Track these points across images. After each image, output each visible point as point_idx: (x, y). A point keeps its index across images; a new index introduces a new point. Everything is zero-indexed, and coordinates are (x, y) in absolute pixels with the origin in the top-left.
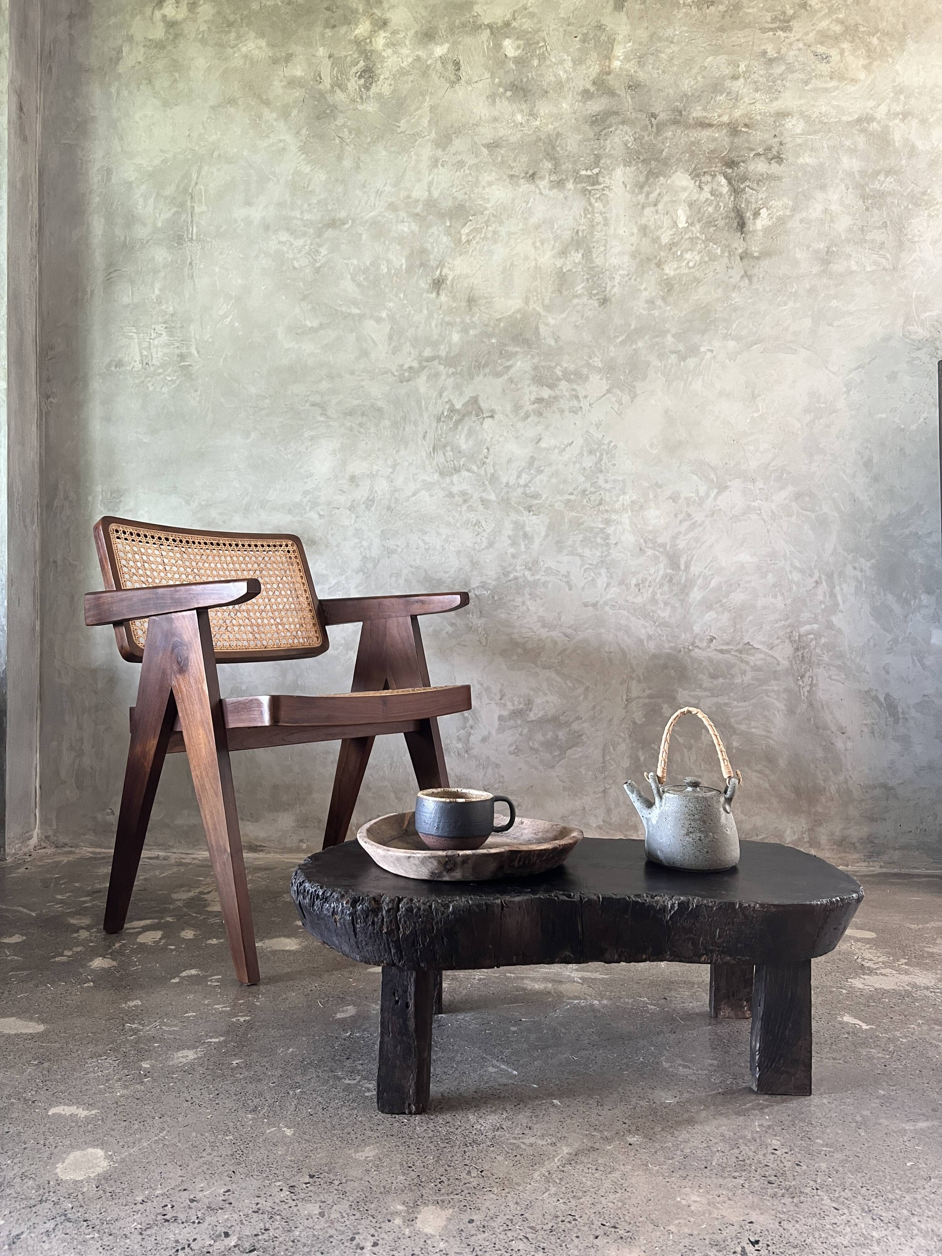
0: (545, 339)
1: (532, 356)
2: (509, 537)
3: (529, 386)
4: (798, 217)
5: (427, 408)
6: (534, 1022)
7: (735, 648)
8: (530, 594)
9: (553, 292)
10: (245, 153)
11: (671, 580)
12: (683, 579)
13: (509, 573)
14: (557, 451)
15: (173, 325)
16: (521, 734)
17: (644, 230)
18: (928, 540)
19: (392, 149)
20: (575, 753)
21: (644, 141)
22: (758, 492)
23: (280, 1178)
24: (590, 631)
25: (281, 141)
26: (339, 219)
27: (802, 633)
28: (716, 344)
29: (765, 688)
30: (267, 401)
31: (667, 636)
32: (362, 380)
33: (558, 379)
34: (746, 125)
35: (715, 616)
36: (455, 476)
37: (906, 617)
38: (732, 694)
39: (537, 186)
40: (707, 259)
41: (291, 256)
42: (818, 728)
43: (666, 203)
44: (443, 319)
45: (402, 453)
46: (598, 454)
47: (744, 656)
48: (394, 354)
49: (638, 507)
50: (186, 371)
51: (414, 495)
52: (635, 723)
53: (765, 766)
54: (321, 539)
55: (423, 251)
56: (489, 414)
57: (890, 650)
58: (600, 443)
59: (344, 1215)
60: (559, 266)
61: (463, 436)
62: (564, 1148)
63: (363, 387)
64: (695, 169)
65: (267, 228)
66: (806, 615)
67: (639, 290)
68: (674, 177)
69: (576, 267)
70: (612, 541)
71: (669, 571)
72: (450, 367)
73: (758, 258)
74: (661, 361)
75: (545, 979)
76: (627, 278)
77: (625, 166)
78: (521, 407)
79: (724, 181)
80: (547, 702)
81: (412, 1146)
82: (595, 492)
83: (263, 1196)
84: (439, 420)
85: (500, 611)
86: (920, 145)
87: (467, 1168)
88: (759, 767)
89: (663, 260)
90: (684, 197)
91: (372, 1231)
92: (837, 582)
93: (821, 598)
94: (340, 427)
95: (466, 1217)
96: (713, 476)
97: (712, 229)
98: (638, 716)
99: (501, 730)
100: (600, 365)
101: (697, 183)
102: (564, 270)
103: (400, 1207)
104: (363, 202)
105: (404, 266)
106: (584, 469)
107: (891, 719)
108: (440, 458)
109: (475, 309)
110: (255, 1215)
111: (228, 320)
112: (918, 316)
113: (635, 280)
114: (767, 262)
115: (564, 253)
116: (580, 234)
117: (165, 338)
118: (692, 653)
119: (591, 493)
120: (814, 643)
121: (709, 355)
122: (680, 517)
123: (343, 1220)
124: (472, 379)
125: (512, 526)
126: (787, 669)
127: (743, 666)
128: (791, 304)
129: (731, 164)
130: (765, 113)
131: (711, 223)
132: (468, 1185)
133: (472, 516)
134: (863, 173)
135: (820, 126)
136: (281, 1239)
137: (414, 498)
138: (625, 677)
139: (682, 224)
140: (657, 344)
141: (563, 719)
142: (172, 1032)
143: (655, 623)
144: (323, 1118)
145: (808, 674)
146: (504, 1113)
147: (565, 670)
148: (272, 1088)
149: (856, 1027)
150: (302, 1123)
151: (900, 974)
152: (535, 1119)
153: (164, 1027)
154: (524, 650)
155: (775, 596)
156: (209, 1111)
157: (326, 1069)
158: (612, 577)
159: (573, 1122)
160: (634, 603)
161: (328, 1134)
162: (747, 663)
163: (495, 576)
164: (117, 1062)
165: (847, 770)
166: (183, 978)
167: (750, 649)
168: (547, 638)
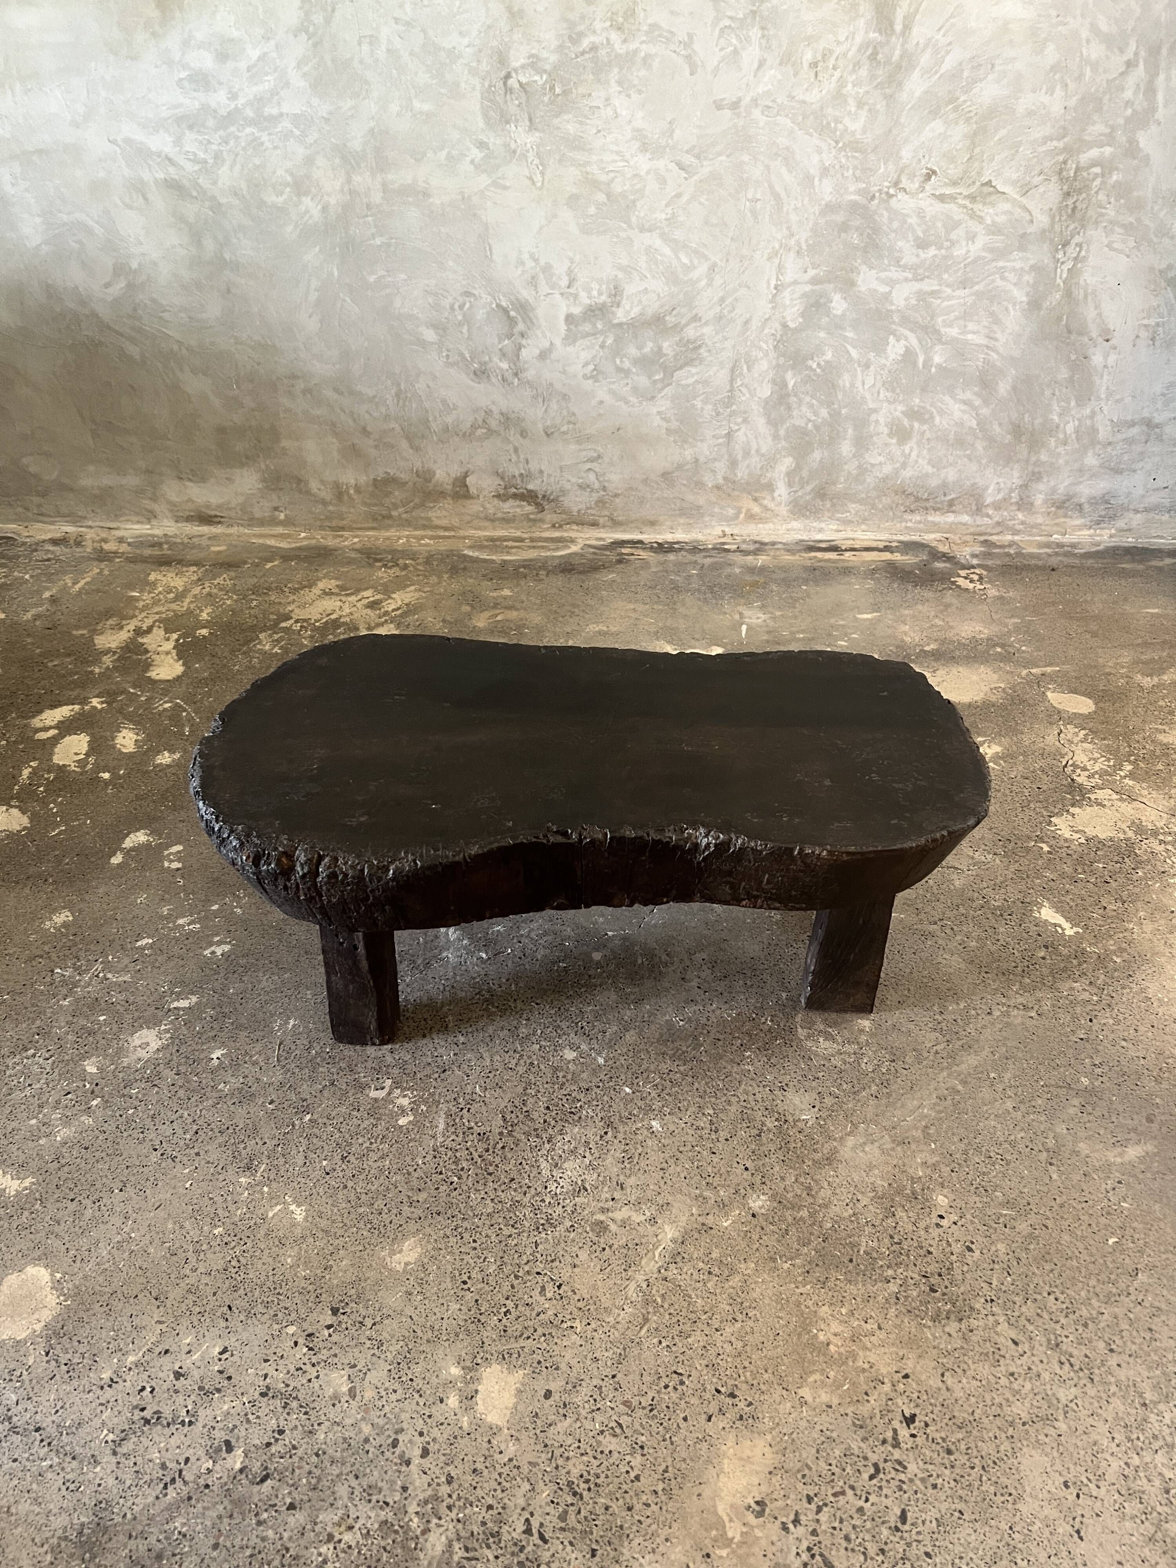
7: (965, 193)
8: (619, 83)
11: (873, 57)
12: (897, 53)
13: (581, 35)
16: (602, 347)
20: (687, 376)
23: (294, 1315)
24: (723, 158)
27: (1082, 164)
29: (1001, 264)
31: (855, 168)
35: (942, 130)
38: (946, 276)
42: (1069, 332)
47: (978, 207)
52: (785, 326)
53: (975, 394)
59: (382, 1391)
62: (667, 1228)
66: (1098, 128)
71: (873, 35)
80: (646, 291)
81: (466, 1236)
85: (566, 117)
87: (539, 1278)
88: (968, 395)
91: (420, 1424)
95: (542, 1385)
98: (792, 314)
99: (570, 339)
103: (454, 1371)
118: (893, 201)
120: (1098, 181)
123: (379, 1404)
126: (1044, 232)
127: (974, 225)
132: (542, 1316)
136: (300, 1452)
138: (777, 246)
141: (670, 319)
142: (122, 987)
143: (837, 142)
144: (344, 1180)
145: (1077, 239)
146: (587, 1154)
147: (678, 234)
148: (270, 1115)
149: (1057, 931)
150: (315, 1193)
151: (1121, 800)
152: (628, 1166)
153: (109, 976)
154: (609, 195)
155: (1051, 91)
156: (187, 1171)
157: (343, 1065)
158: (769, 48)
159: (679, 1169)
160: (804, 102)
161: (353, 1216)
162: (980, 220)
163: (555, 44)
164: (50, 1061)
165: (1099, 399)
166: (128, 852)
167: (990, 194)
168: (648, 173)
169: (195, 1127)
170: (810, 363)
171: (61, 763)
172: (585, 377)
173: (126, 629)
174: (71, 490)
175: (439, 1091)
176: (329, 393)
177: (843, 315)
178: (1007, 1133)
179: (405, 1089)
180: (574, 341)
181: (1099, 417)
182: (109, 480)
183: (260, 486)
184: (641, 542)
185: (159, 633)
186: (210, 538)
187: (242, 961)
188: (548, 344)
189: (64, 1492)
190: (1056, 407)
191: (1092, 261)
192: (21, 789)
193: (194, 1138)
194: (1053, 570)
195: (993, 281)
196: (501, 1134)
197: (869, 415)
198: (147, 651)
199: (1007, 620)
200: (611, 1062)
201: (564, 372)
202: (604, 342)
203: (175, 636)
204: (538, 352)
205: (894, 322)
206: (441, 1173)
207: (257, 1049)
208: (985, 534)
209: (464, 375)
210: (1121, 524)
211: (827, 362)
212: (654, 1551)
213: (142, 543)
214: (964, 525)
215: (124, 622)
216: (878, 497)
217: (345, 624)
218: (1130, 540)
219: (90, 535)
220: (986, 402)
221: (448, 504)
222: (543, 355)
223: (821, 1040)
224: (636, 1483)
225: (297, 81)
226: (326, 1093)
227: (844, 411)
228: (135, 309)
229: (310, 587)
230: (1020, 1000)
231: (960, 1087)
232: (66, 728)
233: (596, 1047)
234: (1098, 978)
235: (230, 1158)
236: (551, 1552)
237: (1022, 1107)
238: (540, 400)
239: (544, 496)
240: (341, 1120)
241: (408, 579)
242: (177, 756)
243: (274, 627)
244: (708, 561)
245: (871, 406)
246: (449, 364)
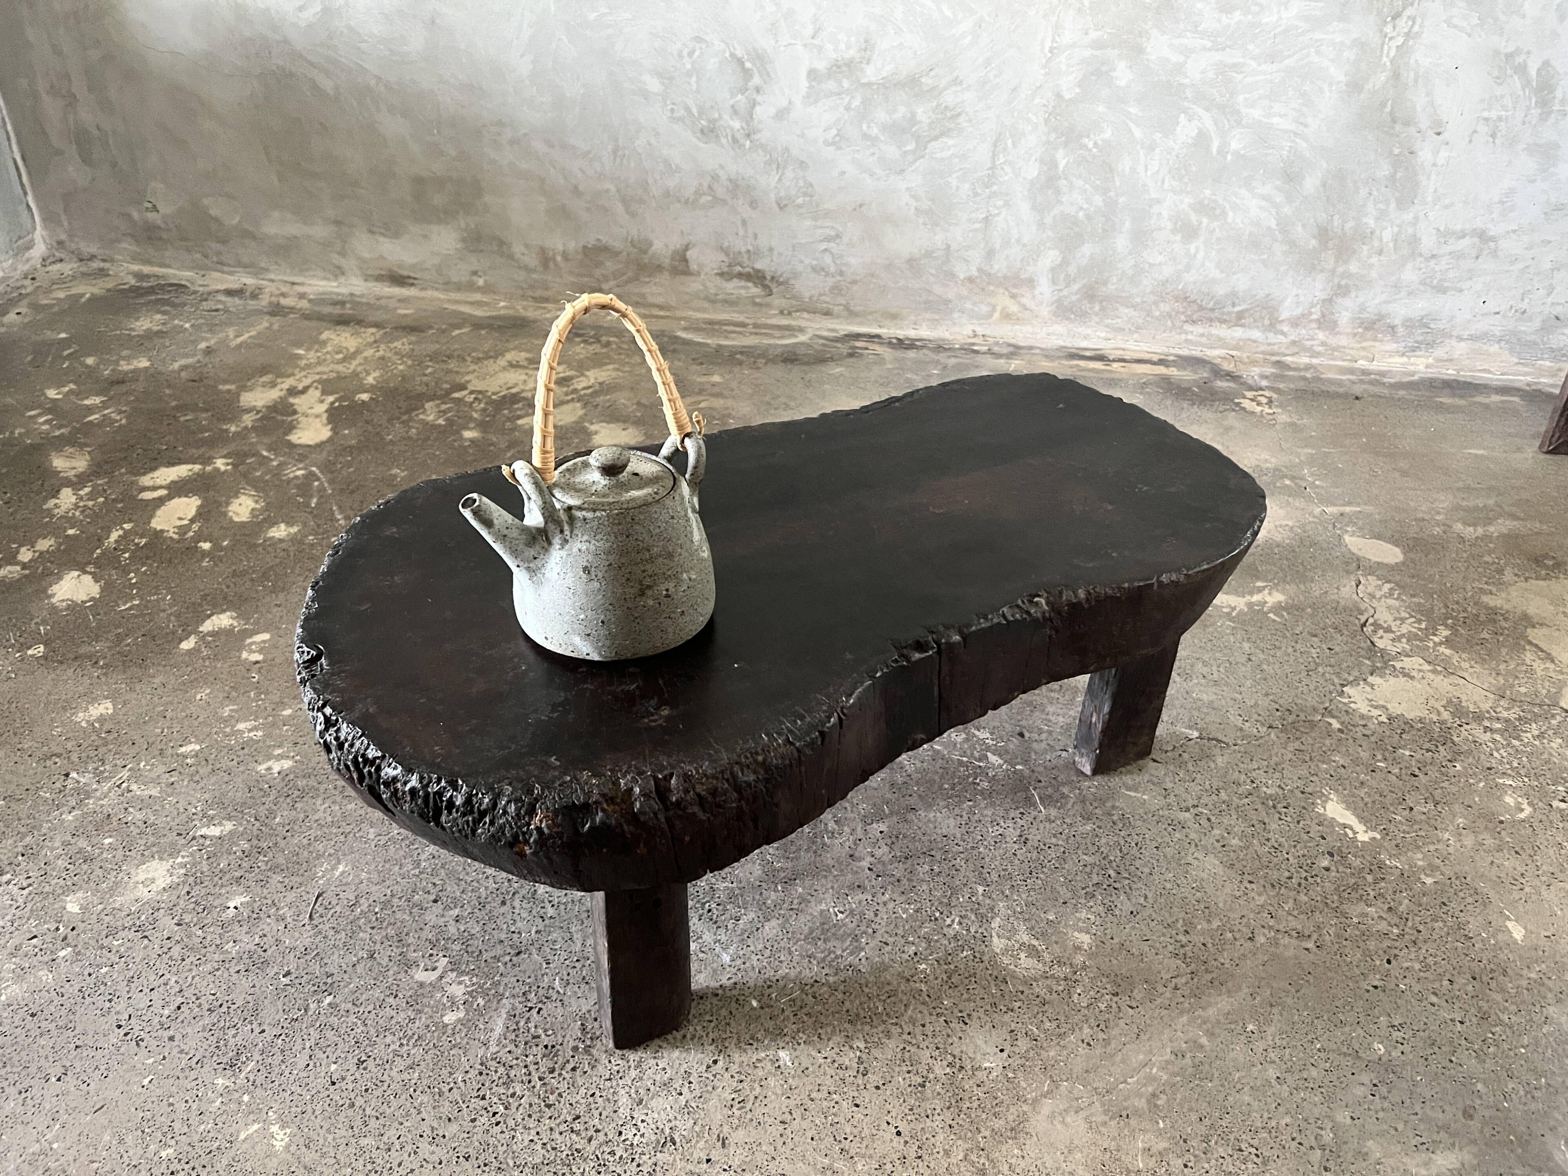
16: (847, 109)
20: (944, 148)
29: (1317, 35)
38: (1251, 46)
42: (1394, 121)
52: (1059, 96)
53: (1277, 188)
80: (901, 46)
88: (1268, 189)
98: (1068, 83)
99: (812, 97)
107: (1535, 112)
142: (144, 803)
144: (352, 1095)
146: (685, 1091)
148: (280, 992)
149: (1346, 834)
150: (310, 1111)
151: (1434, 672)
152: (737, 1113)
153: (134, 787)
156: (152, 1060)
157: (391, 932)
159: (805, 1124)
161: (351, 1150)
164: (25, 892)
165: (1424, 202)
166: (203, 637)
169: (180, 1000)
170: (1086, 140)
171: (159, 528)
172: (827, 143)
173: (279, 387)
174: (254, 237)
175: (505, 980)
176: (538, 145)
177: (1128, 86)
178: (1266, 1115)
179: (463, 973)
180: (816, 101)
181: (1422, 225)
182: (293, 229)
183: (458, 246)
184: (878, 336)
185: (314, 394)
186: (399, 300)
187: (300, 783)
188: (784, 103)
190: (1371, 208)
191: (1426, 37)
192: (103, 553)
193: (173, 1017)
194: (1357, 398)
195: (1308, 55)
196: (575, 1049)
197: (1151, 206)
198: (295, 412)
199: (1299, 450)
200: (739, 962)
201: (803, 136)
202: (850, 103)
203: (331, 399)
204: (773, 111)
205: (1187, 98)
206: (483, 1098)
207: (288, 900)
208: (1278, 354)
209: (689, 132)
210: (1440, 352)
211: (1105, 141)
213: (323, 300)
214: (1255, 341)
215: (279, 380)
216: (1156, 303)
217: (524, 399)
218: (1450, 372)
219: (270, 288)
220: (1289, 199)
221: (664, 278)
222: (781, 115)
223: (1022, 955)
226: (359, 969)
227: (1121, 200)
228: (330, 38)
229: (496, 357)
230: (1293, 923)
231: (1204, 1041)
232: (177, 489)
233: (724, 938)
234: (1400, 904)
235: (212, 1049)
237: (1290, 1079)
238: (774, 166)
239: (773, 278)
240: (370, 1008)
241: (609, 357)
242: (294, 530)
243: (445, 396)
244: (953, 361)
245: (1153, 196)
246: (674, 119)
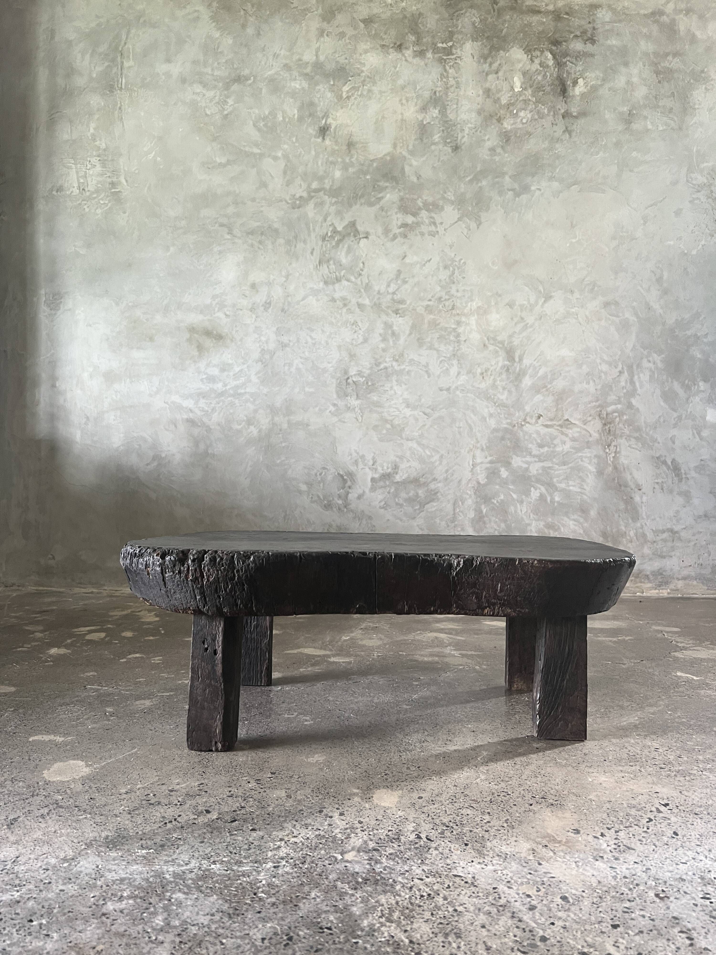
0: (409, 176)
1: (399, 190)
2: (380, 334)
3: (396, 213)
4: (607, 86)
5: (314, 230)
6: (431, 679)
7: (557, 424)
8: (397, 381)
9: (416, 140)
10: (167, 20)
11: (508, 370)
12: (518, 369)
13: (380, 363)
14: (418, 265)
15: (106, 158)
16: (389, 493)
17: (488, 92)
18: (705, 340)
19: (287, 21)
20: (432, 507)
21: (488, 22)
22: (575, 301)
23: (246, 775)
24: (444, 410)
25: (196, 11)
26: (243, 76)
27: (608, 412)
28: (544, 184)
29: (580, 454)
30: (184, 223)
31: (505, 414)
32: (262, 206)
33: (420, 209)
34: (567, 14)
35: (542, 398)
36: (337, 286)
37: (687, 399)
38: (554, 460)
39: (403, 55)
40: (536, 117)
41: (204, 105)
42: (620, 486)
43: (505, 72)
44: (327, 159)
45: (294, 265)
46: (451, 269)
47: (564, 430)
48: (287, 186)
49: (482, 312)
50: (117, 197)
51: (303, 299)
52: (478, 483)
53: (579, 516)
54: (227, 335)
55: (312, 104)
56: (365, 236)
57: (675, 426)
58: (453, 260)
59: (309, 796)
60: (420, 118)
61: (343, 254)
62: (483, 752)
63: (262, 212)
64: (527, 46)
65: (184, 81)
66: (612, 398)
67: (484, 140)
68: (512, 51)
69: (433, 120)
70: (462, 338)
71: (507, 363)
72: (333, 197)
73: (576, 117)
74: (500, 196)
75: (432, 655)
76: (474, 130)
77: (473, 41)
78: (391, 231)
79: (550, 56)
80: (410, 467)
81: (354, 754)
82: (449, 299)
83: (233, 786)
84: (324, 239)
85: (372, 394)
86: (698, 34)
87: (405, 765)
88: (575, 517)
89: (502, 116)
90: (519, 67)
91: (337, 806)
92: (635, 372)
93: (623, 384)
94: (244, 243)
95: (415, 795)
96: (541, 288)
97: (541, 93)
98: (482, 477)
99: (373, 489)
100: (453, 198)
101: (530, 56)
102: (425, 123)
103: (356, 791)
104: (263, 63)
105: (296, 116)
106: (440, 280)
107: (676, 479)
108: (324, 269)
109: (353, 152)
110: (230, 799)
111: (152, 155)
112: (698, 166)
113: (480, 132)
114: (583, 121)
115: (424, 109)
116: (438, 94)
117: (99, 168)
118: (524, 428)
119: (446, 300)
120: (618, 419)
121: (538, 193)
122: (516, 320)
123: (308, 800)
124: (351, 206)
125: (382, 325)
126: (597, 440)
127: (564, 438)
128: (601, 154)
129: (556, 43)
130: (581, 5)
131: (539, 88)
132: (409, 776)
133: (351, 318)
134: (656, 54)
135: (624, 17)
136: (257, 813)
137: (303, 302)
138: (471, 447)
139: (517, 89)
140: (498, 183)
141: (422, 480)
143: (495, 403)
145: (613, 444)
146: (426, 732)
147: (424, 442)
149: (688, 678)
151: (709, 650)
152: (452, 735)
154: (392, 425)
155: (588, 383)
157: (267, 709)
158: (461, 368)
160: (479, 388)
162: (567, 435)
163: (369, 366)
164: (84, 708)
165: (643, 518)
166: (129, 659)
167: (569, 424)
168: (410, 416)
170: (493, 500)
171: (90, 639)
172: (380, 508)
173: (126, 611)
175: (327, 715)
176: (249, 516)
177: (507, 477)
180: (375, 490)
181: (645, 528)
188: (362, 492)
189: (95, 825)
190: (621, 523)
191: (623, 453)
192: (66, 645)
195: (578, 462)
196: (369, 727)
197: (526, 527)
198: (138, 616)
201: (370, 505)
202: (390, 491)
203: (153, 613)
204: (357, 495)
205: (532, 481)
209: (319, 507)
210: (672, 586)
211: (501, 500)
212: (508, 844)
218: (679, 594)
219: (105, 592)
220: (586, 520)
222: (360, 497)
224: (488, 824)
225: (254, 379)
226: (257, 716)
227: (513, 525)
228: (159, 475)
231: (651, 716)
232: (92, 632)
236: (437, 844)
238: (357, 519)
240: (268, 723)
242: (157, 637)
245: (527, 522)
246: (312, 502)
